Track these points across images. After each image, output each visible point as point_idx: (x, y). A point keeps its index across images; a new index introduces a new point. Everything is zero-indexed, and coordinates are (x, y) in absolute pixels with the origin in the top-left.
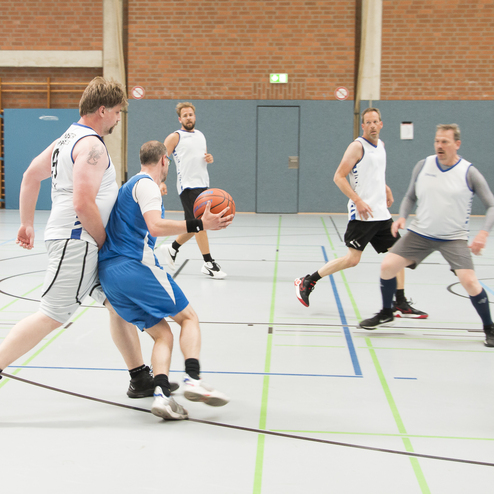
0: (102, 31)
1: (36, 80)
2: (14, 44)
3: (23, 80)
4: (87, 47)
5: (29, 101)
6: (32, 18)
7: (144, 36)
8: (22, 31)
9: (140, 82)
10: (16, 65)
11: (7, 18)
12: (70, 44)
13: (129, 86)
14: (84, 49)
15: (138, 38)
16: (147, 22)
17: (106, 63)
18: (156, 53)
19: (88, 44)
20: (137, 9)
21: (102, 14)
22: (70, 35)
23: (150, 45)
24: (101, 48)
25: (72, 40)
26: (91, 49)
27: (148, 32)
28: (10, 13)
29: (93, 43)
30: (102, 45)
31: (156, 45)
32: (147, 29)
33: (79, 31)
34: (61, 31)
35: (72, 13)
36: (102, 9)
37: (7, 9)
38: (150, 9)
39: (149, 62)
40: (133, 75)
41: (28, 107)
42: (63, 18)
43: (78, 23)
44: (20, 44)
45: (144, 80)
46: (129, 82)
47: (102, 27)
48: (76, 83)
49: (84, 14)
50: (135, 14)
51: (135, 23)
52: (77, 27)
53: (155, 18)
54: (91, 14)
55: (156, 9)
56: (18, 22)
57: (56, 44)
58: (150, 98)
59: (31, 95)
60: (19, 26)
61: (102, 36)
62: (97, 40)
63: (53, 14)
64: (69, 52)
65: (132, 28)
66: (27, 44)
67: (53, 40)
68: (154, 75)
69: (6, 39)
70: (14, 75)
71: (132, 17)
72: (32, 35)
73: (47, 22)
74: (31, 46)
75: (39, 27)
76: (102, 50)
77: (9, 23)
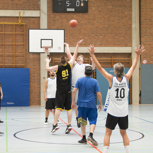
0: (132, 40)
1: (106, 58)
2: (100, 44)
4: (126, 45)
6: (107, 35)
7: (147, 42)
8: (103, 40)
9: (145, 58)
10: (101, 52)
11: (98, 35)
12: (120, 45)
13: (141, 60)
14: (125, 46)
15: (144, 42)
16: (147, 37)
17: (133, 51)
18: (151, 48)
19: (127, 45)
20: (144, 32)
21: (131, 34)
22: (120, 41)
23: (149, 45)
24: (131, 46)
25: (121, 43)
26: (128, 46)
27: (148, 40)
28: (98, 34)
29: (128, 44)
30: (132, 45)
31: (151, 45)
32: (148, 39)
33: (124, 40)
34: (117, 40)
35: (121, 34)
36: (131, 32)
37: (98, 32)
38: (148, 32)
39: (149, 51)
40: (142, 56)
42: (118, 35)
43: (123, 37)
44: (102, 45)
45: (147, 57)
46: (141, 58)
47: (131, 38)
48: (121, 59)
49: (125, 34)
50: (143, 34)
51: (143, 37)
52: (123, 38)
53: (151, 35)
54: (128, 34)
55: (151, 32)
56: (102, 37)
57: (115, 45)
58: (149, 64)
60: (102, 38)
61: (132, 42)
62: (130, 43)
63: (114, 34)
64: (120, 47)
65: (142, 39)
66: (104, 45)
67: (114, 43)
68: (150, 56)
69: (97, 43)
70: (98, 56)
71: (142, 35)
72: (106, 41)
73: (112, 37)
74: (106, 45)
75: (109, 38)
76: (132, 47)
77: (98, 37)
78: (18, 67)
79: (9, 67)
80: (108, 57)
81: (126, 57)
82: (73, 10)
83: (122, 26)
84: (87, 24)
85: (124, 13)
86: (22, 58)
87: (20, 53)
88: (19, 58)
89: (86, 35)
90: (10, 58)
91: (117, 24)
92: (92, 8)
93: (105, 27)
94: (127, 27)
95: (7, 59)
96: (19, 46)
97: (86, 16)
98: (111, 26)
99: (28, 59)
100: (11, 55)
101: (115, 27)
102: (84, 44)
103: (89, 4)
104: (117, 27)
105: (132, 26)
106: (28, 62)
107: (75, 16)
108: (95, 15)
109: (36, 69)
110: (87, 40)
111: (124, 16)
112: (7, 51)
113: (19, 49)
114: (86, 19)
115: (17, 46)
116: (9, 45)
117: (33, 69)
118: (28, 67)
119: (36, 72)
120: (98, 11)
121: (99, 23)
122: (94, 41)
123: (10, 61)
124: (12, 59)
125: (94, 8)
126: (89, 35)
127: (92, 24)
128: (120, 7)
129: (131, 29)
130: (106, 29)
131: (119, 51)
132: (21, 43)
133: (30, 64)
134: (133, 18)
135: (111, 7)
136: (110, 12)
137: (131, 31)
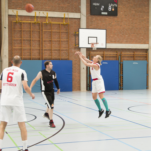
0: (149, 39)
2: (126, 42)
3: (126, 52)
4: (145, 43)
5: (128, 58)
8: (128, 38)
10: (126, 48)
11: (124, 34)
25: (141, 41)
29: (146, 42)
30: (149, 42)
33: (143, 39)
35: (141, 34)
36: (149, 33)
37: (124, 32)
41: (127, 60)
43: (142, 36)
47: (149, 38)
48: (140, 53)
49: (144, 34)
52: (142, 37)
54: (146, 34)
56: (127, 36)
57: (137, 42)
59: (128, 57)
63: (136, 34)
64: (140, 44)
67: (136, 41)
70: (124, 51)
72: (131, 40)
73: (135, 36)
74: (130, 43)
75: (132, 37)
76: (149, 44)
77: (125, 36)
78: (63, 59)
79: (55, 59)
80: (131, 52)
81: (144, 52)
82: (106, 13)
83: (142, 27)
84: (116, 25)
85: (144, 18)
86: (66, 52)
87: (64, 47)
88: (64, 52)
89: (116, 34)
90: (56, 52)
91: (138, 26)
92: (120, 13)
93: (130, 28)
94: (146, 29)
95: (54, 53)
96: (64, 42)
97: (115, 18)
98: (134, 27)
99: (71, 53)
100: (57, 50)
101: (137, 28)
102: (114, 42)
103: (118, 9)
104: (138, 29)
105: (149, 28)
106: (71, 55)
107: (108, 18)
108: (123, 18)
109: (77, 61)
110: (116, 38)
111: (143, 20)
112: (54, 46)
113: (64, 45)
114: (116, 21)
115: (62, 42)
116: (55, 41)
117: (74, 61)
118: (71, 59)
119: (77, 63)
120: (125, 15)
121: (125, 24)
122: (121, 39)
123: (57, 54)
124: (58, 53)
125: (121, 13)
126: (118, 34)
127: (120, 25)
128: (140, 12)
129: (149, 30)
130: (130, 30)
131: (139, 47)
132: (65, 40)
133: (72, 57)
134: (150, 22)
135: (134, 12)
136: (133, 16)
137: (149, 31)
